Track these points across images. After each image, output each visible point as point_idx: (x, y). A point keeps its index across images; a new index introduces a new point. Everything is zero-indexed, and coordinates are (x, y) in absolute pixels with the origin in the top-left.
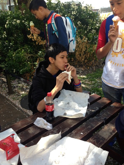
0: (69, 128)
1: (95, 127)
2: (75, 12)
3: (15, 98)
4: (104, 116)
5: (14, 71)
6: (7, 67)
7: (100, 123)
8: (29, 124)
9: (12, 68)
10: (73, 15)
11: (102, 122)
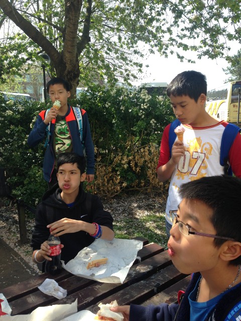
0: (93, 298)
1: (135, 298)
2: (146, 105)
3: (30, 252)
4: (157, 280)
5: (37, 202)
6: (25, 194)
7: (146, 292)
8: (32, 289)
9: (33, 196)
10: (142, 109)
11: (150, 290)
